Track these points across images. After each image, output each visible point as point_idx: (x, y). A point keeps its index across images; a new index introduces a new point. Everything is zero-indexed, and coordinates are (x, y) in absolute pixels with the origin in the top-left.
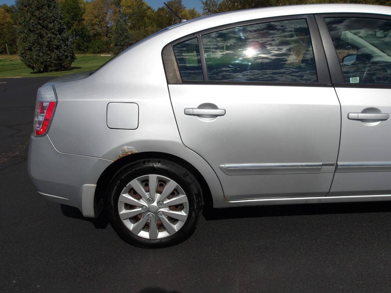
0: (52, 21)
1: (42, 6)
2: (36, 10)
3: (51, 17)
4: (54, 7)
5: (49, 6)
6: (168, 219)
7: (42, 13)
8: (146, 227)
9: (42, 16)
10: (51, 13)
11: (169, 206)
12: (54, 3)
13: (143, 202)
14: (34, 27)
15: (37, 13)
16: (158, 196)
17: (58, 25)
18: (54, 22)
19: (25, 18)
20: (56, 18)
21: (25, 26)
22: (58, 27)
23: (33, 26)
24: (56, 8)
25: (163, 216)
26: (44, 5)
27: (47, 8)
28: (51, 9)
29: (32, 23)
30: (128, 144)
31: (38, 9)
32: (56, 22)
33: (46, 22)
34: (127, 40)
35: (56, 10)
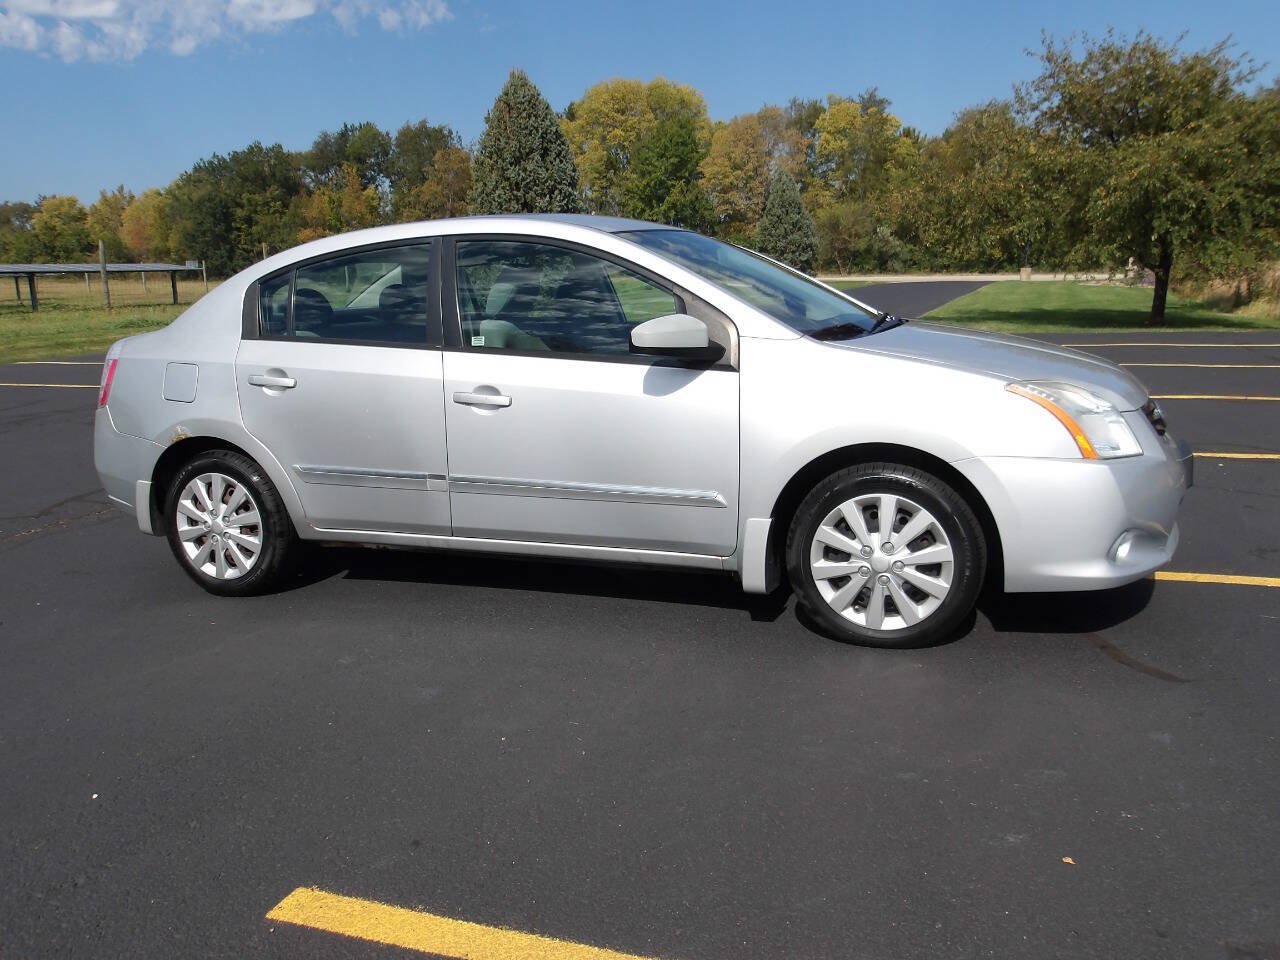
0: (546, 191)
1: (528, 154)
2: (511, 164)
3: (546, 182)
4: (558, 155)
5: (545, 153)
6: (240, 550)
7: (525, 170)
8: (212, 558)
9: (523, 179)
10: (547, 170)
11: (241, 528)
12: (559, 145)
13: (205, 516)
14: (502, 206)
15: (511, 173)
16: (223, 507)
17: (561, 201)
18: (551, 192)
19: (485, 184)
20: (560, 183)
21: (482, 203)
22: (560, 206)
23: (499, 203)
24: (564, 157)
25: (230, 542)
26: (532, 151)
27: (537, 157)
28: (548, 159)
29: (499, 196)
30: (182, 423)
31: (517, 161)
32: (556, 192)
33: (532, 193)
34: (796, 236)
35: (561, 162)
